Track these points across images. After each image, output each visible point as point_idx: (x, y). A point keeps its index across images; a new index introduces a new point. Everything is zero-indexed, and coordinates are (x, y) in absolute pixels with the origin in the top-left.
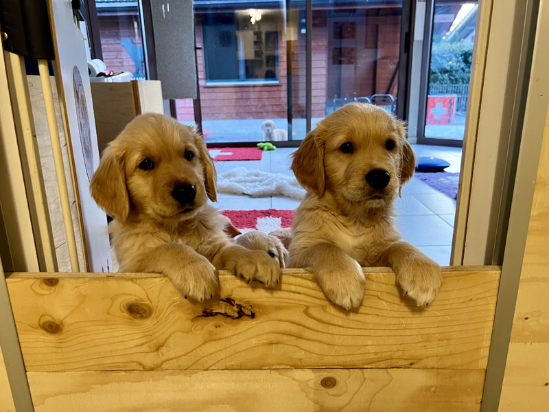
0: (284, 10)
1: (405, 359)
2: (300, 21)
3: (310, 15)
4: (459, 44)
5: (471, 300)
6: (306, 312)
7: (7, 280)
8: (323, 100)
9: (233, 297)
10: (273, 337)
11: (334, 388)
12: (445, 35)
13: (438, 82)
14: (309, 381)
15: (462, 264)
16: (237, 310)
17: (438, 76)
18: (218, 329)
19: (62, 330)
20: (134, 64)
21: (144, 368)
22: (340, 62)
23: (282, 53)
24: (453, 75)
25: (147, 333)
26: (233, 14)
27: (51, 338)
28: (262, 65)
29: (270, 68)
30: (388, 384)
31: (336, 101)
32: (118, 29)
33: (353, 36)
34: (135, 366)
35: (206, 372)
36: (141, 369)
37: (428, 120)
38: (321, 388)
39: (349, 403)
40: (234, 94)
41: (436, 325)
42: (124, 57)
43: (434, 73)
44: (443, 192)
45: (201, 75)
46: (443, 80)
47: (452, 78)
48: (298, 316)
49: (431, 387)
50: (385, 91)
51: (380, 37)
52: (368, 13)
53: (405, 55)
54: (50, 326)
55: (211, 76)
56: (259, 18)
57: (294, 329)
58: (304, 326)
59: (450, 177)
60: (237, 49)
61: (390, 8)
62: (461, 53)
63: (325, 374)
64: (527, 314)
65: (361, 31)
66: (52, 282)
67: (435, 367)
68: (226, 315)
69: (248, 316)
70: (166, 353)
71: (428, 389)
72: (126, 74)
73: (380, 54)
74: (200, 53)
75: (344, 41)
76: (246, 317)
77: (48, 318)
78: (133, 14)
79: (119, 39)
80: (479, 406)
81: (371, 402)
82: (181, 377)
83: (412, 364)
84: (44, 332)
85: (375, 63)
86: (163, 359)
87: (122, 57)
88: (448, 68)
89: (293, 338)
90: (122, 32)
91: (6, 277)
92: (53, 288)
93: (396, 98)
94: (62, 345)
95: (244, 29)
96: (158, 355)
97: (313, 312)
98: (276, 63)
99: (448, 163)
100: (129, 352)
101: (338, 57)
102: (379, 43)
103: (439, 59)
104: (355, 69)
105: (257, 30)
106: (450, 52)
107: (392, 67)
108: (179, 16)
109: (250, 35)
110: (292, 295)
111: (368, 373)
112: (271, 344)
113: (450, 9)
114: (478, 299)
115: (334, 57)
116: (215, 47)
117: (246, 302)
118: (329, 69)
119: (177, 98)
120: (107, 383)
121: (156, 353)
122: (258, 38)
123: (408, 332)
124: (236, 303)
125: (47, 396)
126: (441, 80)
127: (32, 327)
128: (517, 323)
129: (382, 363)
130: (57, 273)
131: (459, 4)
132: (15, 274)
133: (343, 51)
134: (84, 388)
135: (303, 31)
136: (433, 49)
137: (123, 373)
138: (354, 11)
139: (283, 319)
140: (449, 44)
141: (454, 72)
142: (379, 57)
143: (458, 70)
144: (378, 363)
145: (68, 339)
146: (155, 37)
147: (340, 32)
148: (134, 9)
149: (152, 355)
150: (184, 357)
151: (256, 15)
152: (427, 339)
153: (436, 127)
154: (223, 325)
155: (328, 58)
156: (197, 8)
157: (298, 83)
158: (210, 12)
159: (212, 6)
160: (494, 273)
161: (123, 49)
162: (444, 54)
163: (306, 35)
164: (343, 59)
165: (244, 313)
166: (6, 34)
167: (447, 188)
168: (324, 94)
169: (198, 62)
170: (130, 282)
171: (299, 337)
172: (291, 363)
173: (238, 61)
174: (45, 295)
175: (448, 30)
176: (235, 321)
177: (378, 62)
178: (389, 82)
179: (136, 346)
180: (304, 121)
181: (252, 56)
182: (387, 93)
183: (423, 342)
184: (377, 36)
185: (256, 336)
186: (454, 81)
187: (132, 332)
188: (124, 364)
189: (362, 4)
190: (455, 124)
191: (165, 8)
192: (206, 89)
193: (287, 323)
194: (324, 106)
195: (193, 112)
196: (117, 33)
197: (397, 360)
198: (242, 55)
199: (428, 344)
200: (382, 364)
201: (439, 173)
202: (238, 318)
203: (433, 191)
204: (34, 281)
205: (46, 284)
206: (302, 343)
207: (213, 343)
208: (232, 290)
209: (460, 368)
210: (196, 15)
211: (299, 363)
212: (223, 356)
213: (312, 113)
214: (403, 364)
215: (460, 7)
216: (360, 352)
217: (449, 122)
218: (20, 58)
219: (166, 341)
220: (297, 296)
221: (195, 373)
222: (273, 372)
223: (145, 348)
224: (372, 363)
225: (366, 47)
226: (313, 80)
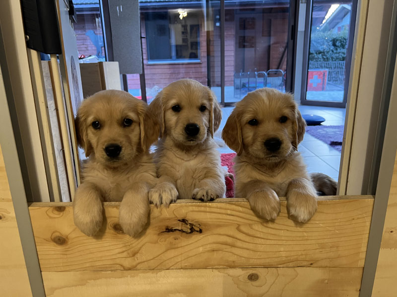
0: (205, 10)
1: (307, 261)
2: (215, 17)
3: (223, 13)
4: (329, 33)
5: (353, 219)
6: (238, 229)
7: (29, 208)
8: (232, 74)
9: (187, 219)
10: (215, 246)
11: (258, 281)
12: (319, 26)
13: (315, 60)
14: (239, 276)
15: (346, 194)
16: (189, 227)
17: (314, 56)
18: (177, 241)
19: (67, 242)
20: (95, 49)
21: (124, 268)
22: (244, 47)
23: (203, 40)
24: (325, 55)
25: (127, 244)
26: (167, 13)
27: (59, 248)
28: (188, 49)
29: (194, 51)
30: (295, 278)
31: (242, 75)
32: (84, 24)
33: (253, 28)
34: (118, 267)
35: (168, 271)
36: (122, 269)
37: (308, 88)
38: (248, 281)
39: (268, 291)
40: (168, 70)
41: (328, 237)
42: (89, 43)
43: (312, 54)
44: (321, 140)
45: (145, 57)
46: (318, 58)
47: (325, 57)
48: (232, 231)
49: (326, 280)
50: (276, 67)
51: (272, 29)
52: (265, 11)
53: (291, 42)
54: (59, 239)
55: (151, 57)
56: (185, 15)
57: (229, 240)
58: (236, 238)
59: (325, 129)
60: (170, 38)
61: (281, 8)
62: (330, 40)
63: (251, 272)
64: (393, 228)
65: (259, 24)
66: (61, 209)
67: (328, 266)
68: (182, 231)
69: (197, 231)
70: (140, 258)
71: (323, 281)
72: (93, 57)
73: (273, 40)
74: (144, 40)
75: (246, 31)
76: (196, 233)
77: (57, 234)
78: (95, 13)
79: (85, 31)
80: (358, 293)
81: (283, 290)
82: (150, 274)
83: (311, 264)
84: (55, 244)
85: (269, 47)
86: (137, 262)
87: (87, 44)
88: (322, 50)
89: (228, 247)
90: (87, 25)
91: (29, 206)
92: (62, 213)
93: (285, 72)
94: (68, 253)
95: (174, 23)
96: (134, 259)
97: (243, 228)
98: (198, 48)
99: (324, 119)
100: (114, 257)
101: (242, 43)
102: (272, 33)
103: (315, 44)
104: (255, 51)
105: (184, 24)
106: (323, 38)
107: (282, 49)
108: (129, 15)
109: (179, 27)
110: (229, 217)
111: (281, 271)
112: (213, 251)
113: (322, 8)
114: (358, 218)
115: (240, 43)
116: (154, 36)
117: (196, 222)
118: (236, 51)
119: (128, 73)
120: (98, 279)
121: (133, 258)
122: (184, 30)
123: (309, 242)
124: (189, 222)
125: (56, 289)
126: (316, 58)
127: (46, 240)
128: (385, 235)
129: (291, 263)
130: (61, 203)
131: (329, 4)
132: (34, 203)
133: (246, 38)
134: (82, 283)
135: (218, 24)
136: (311, 36)
137: (110, 272)
138: (253, 10)
139: (222, 233)
140: (322, 33)
141: (326, 53)
142: (272, 42)
143: (329, 52)
144: (288, 264)
145: (71, 249)
146: (112, 30)
147: (244, 25)
148: (97, 9)
149: (129, 259)
150: (152, 261)
151: (183, 13)
152: (322, 246)
153: (314, 92)
154: (180, 238)
155: (236, 43)
156: (142, 8)
157: (214, 62)
158: (150, 11)
159: (151, 7)
160: (369, 200)
161: (88, 38)
162: (319, 39)
163: (220, 27)
164: (246, 44)
165: (194, 229)
166: (28, 37)
167: (324, 137)
168: (233, 69)
169: (143, 47)
170: (115, 208)
171: (233, 246)
172: (227, 264)
173: (170, 46)
174: (55, 218)
175: (322, 23)
176: (188, 235)
177: (271, 46)
178: (279, 60)
179: (119, 253)
180: (219, 89)
181: (180, 42)
182: (278, 68)
183: (320, 248)
184: (270, 27)
185: (202, 246)
186: (326, 60)
187: (117, 243)
188: (110, 266)
189: (260, 4)
190: (328, 90)
191: (119, 9)
192: (148, 66)
193: (225, 236)
194: (233, 78)
195: (139, 83)
196: (84, 27)
197: (301, 262)
198: (173, 42)
199: (324, 250)
200: (291, 265)
201: (318, 126)
202: (190, 233)
203: (313, 139)
204: (48, 208)
205: (57, 211)
206: (234, 250)
207: (173, 250)
208: (187, 213)
209: (345, 266)
210: (141, 14)
211: (233, 264)
212: (180, 260)
213: (226, 83)
214: (305, 264)
215: (330, 6)
216: (275, 256)
217: (323, 89)
218: (38, 53)
219: (140, 250)
220: (231, 218)
221: (160, 271)
222: (214, 270)
223: (125, 254)
224: (284, 263)
225: (263, 36)
226: (226, 59)
